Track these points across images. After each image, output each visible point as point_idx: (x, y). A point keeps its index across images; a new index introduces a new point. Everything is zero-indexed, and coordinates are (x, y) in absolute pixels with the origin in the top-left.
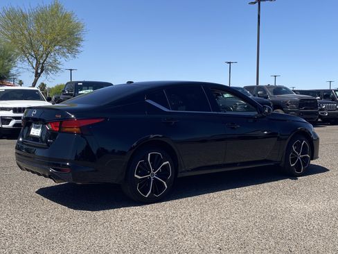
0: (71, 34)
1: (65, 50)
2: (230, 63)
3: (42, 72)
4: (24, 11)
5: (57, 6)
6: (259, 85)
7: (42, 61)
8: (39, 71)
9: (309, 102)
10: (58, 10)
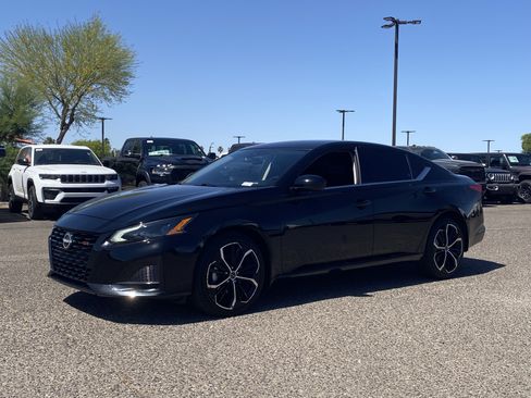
0: (117, 66)
1: (106, 91)
2: (343, 112)
3: (71, 122)
4: (48, 32)
5: (97, 25)
6: (397, 144)
7: (71, 107)
8: (67, 121)
9: (473, 170)
10: (97, 31)
